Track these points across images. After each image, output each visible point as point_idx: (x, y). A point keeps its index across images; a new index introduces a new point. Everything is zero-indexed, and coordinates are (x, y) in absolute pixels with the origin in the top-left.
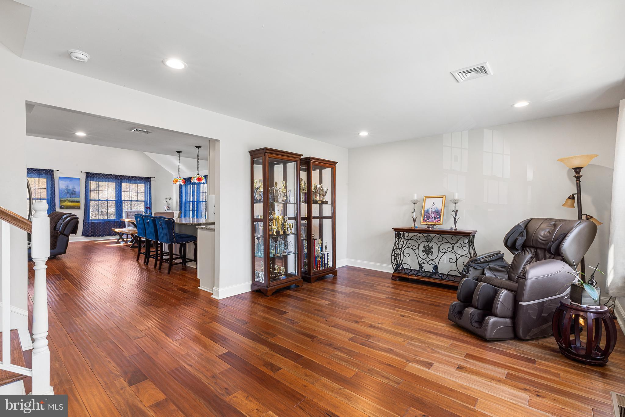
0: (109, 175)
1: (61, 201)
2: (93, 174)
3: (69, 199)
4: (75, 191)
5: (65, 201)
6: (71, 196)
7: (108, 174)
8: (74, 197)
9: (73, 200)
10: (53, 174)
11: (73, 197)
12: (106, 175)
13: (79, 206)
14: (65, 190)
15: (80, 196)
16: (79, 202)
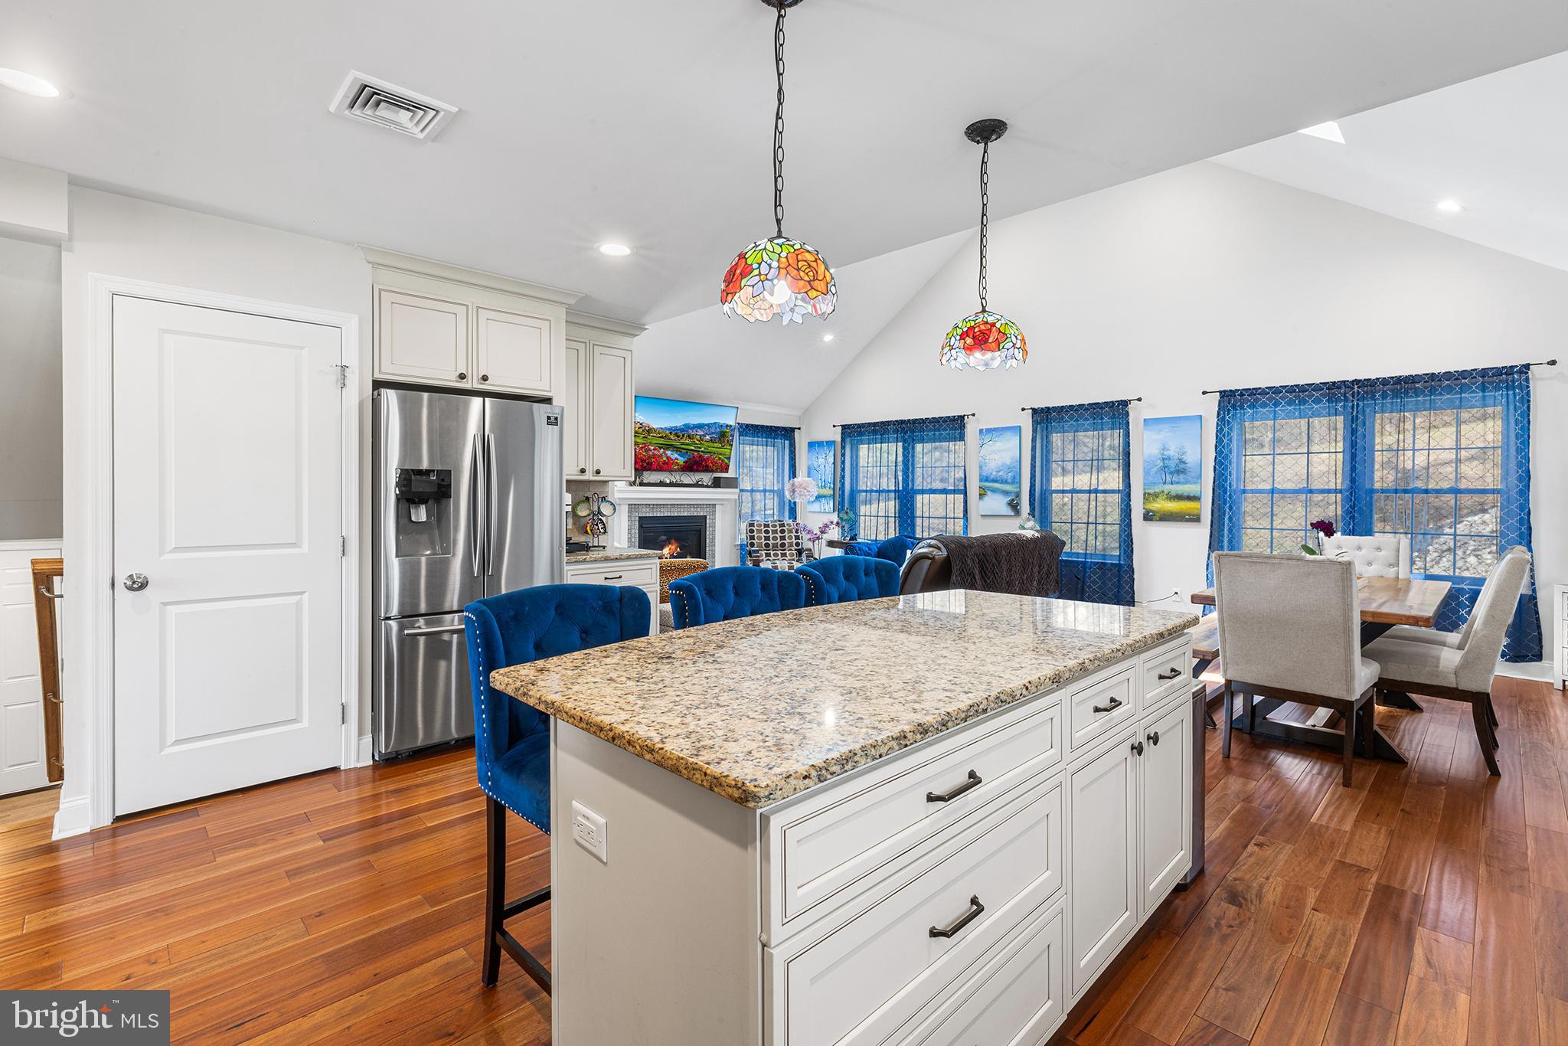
0: (1302, 388)
1: (1147, 497)
2: (1242, 393)
3: (1168, 488)
4: (1184, 463)
5: (1156, 495)
6: (1175, 479)
7: (1297, 386)
8: (1183, 483)
9: (1180, 493)
10: (1128, 412)
11: (1178, 483)
12: (1291, 389)
13: (1197, 512)
14: (1159, 461)
15: (1200, 477)
16: (1196, 498)
